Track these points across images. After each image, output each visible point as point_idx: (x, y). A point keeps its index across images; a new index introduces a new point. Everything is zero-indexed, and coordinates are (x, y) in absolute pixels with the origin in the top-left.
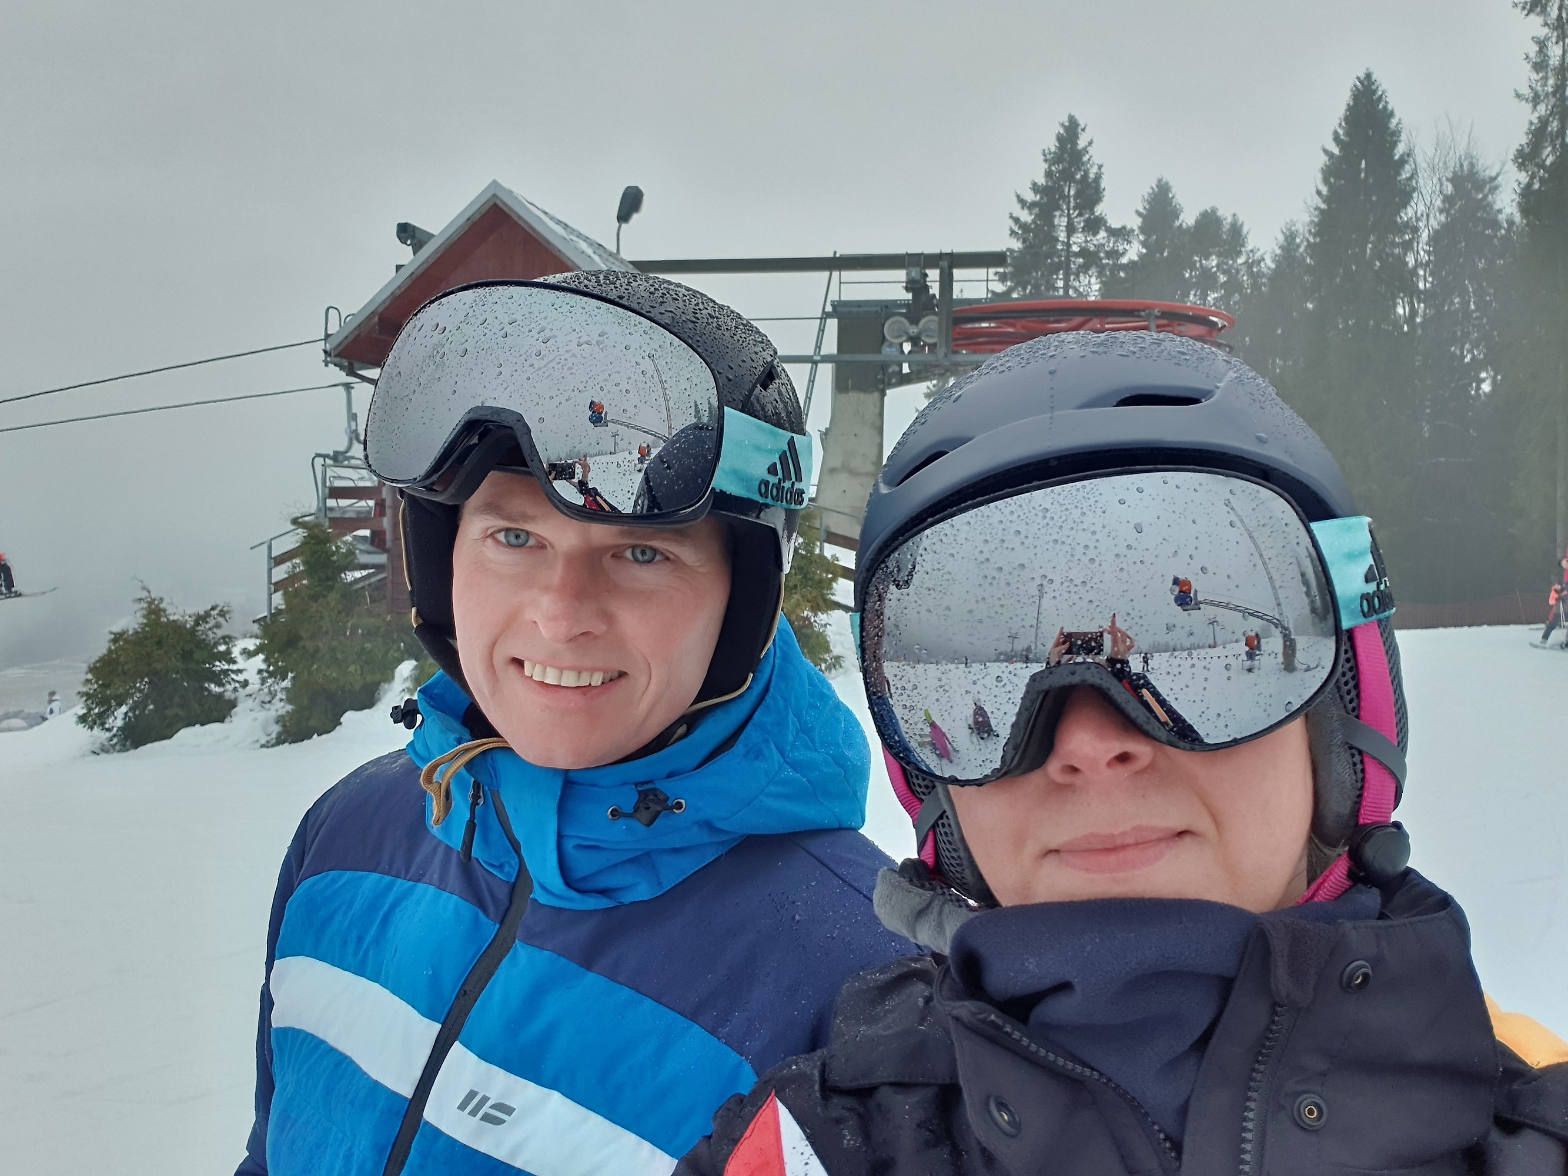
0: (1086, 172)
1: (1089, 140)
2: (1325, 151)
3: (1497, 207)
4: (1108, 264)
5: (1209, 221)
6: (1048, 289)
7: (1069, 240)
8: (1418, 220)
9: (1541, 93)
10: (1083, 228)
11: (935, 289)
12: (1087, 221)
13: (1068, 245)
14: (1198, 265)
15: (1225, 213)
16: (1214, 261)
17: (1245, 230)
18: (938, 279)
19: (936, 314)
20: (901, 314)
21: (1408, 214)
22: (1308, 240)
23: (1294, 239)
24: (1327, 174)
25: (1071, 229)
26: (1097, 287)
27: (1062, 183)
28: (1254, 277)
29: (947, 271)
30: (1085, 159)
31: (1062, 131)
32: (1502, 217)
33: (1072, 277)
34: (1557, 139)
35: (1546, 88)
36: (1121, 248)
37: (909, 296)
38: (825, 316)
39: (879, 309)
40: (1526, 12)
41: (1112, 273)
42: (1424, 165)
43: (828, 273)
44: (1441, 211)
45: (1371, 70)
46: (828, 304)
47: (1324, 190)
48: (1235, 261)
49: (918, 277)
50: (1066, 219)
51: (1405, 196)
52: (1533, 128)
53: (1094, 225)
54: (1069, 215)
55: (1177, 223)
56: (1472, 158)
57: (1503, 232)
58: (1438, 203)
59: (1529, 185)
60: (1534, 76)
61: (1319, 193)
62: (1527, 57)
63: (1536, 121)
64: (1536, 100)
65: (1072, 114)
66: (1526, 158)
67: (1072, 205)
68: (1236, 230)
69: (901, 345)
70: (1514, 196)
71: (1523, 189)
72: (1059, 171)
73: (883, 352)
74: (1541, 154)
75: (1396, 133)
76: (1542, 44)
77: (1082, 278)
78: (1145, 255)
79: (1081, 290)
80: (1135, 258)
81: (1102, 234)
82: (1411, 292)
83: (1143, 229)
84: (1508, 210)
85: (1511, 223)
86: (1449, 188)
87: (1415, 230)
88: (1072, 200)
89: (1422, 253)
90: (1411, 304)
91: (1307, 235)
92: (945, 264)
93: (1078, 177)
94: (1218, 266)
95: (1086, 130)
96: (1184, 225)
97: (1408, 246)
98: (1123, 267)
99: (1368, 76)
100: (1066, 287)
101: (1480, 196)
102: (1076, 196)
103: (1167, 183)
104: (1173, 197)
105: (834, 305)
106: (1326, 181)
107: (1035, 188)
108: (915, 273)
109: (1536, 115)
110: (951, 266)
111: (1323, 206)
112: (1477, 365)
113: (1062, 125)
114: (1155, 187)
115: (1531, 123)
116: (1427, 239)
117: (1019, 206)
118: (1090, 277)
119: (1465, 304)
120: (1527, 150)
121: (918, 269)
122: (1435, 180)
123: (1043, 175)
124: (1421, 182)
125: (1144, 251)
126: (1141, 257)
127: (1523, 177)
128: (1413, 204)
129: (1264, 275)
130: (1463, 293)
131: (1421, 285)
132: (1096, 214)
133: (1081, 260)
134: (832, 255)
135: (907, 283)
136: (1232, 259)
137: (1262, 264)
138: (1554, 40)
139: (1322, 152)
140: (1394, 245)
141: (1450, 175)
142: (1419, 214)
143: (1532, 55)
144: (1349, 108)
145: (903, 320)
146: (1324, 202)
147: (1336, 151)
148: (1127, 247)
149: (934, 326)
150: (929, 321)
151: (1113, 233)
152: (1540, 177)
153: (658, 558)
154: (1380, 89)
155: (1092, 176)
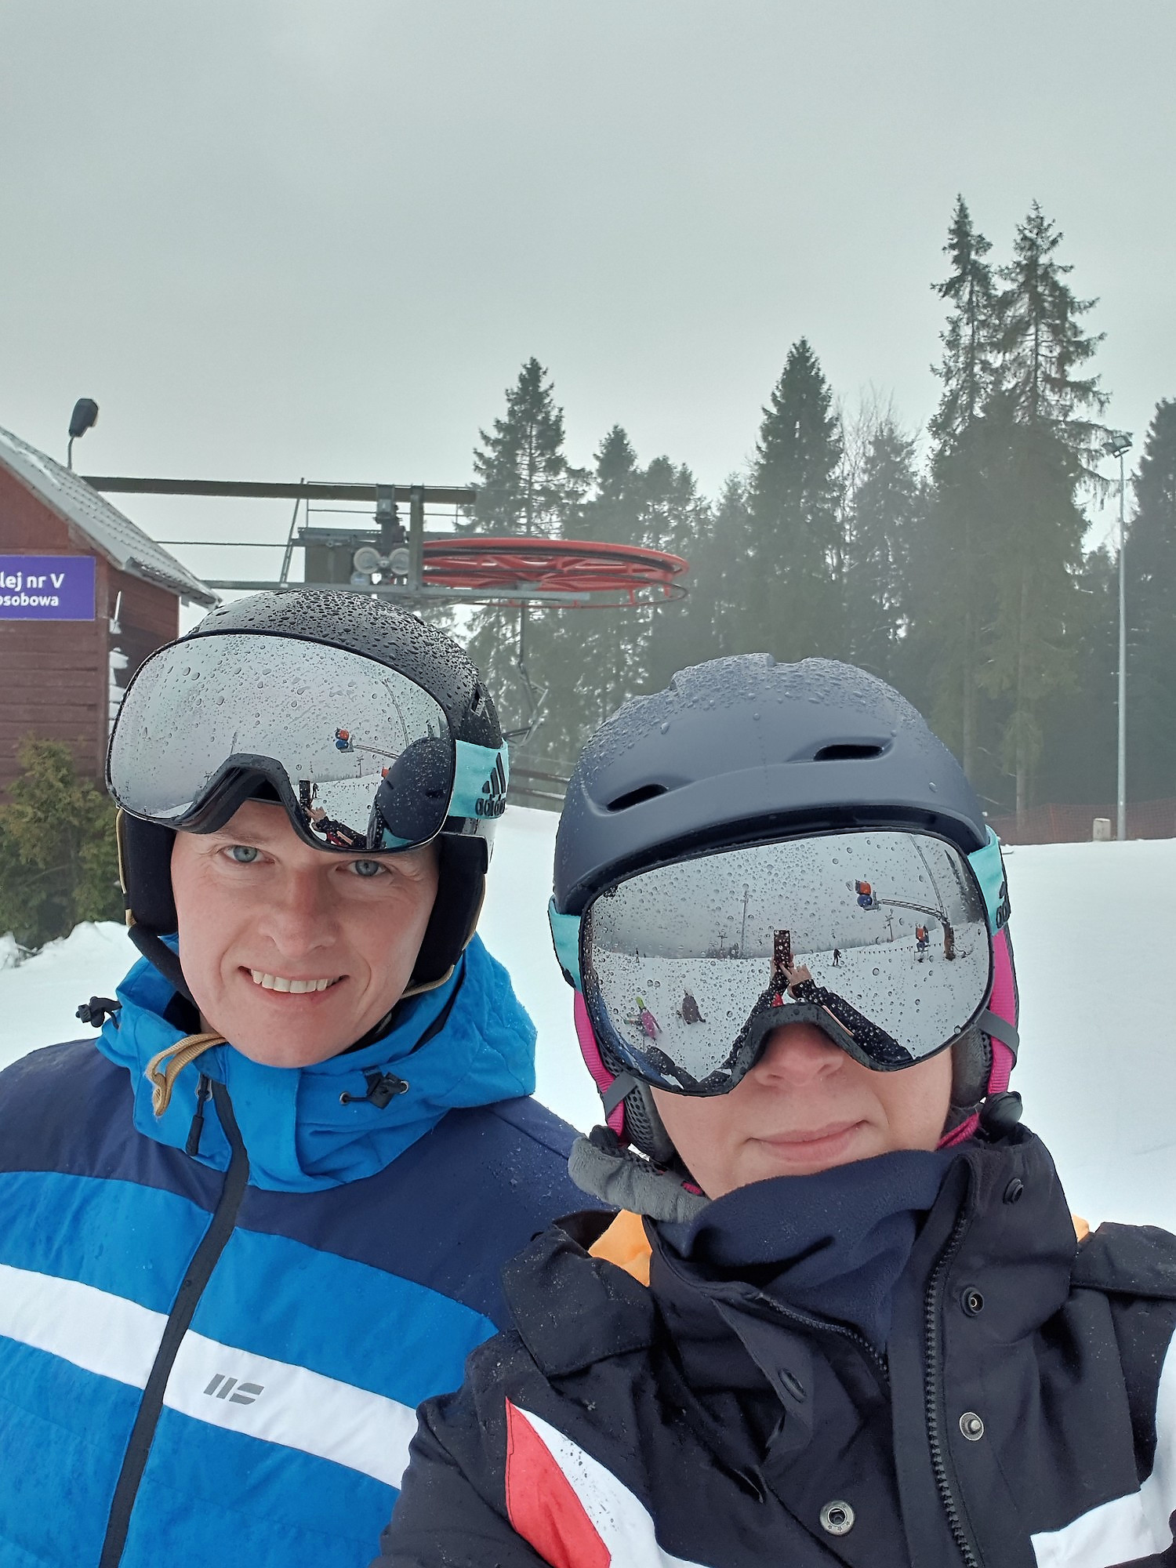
0: (548, 414)
1: (550, 383)
2: (765, 410)
3: (911, 470)
4: (568, 503)
5: (661, 467)
6: (510, 525)
7: (531, 479)
8: (845, 479)
9: (952, 368)
10: (544, 467)
11: (405, 522)
12: (548, 461)
13: (531, 484)
14: (651, 510)
15: (675, 462)
16: (665, 507)
17: (693, 479)
18: (409, 511)
19: (406, 546)
20: (370, 545)
21: (836, 472)
22: (750, 493)
23: (736, 490)
24: (767, 431)
25: (533, 469)
26: (558, 525)
27: (524, 423)
28: (702, 523)
29: (417, 505)
30: (547, 401)
31: (524, 373)
32: (917, 480)
33: (534, 515)
34: (966, 411)
35: (957, 364)
36: (580, 489)
37: (379, 527)
38: (293, 543)
39: (347, 538)
40: (941, 294)
41: (572, 513)
42: (850, 429)
43: (296, 500)
44: (864, 471)
45: (805, 339)
46: (295, 530)
47: (764, 446)
48: (684, 508)
49: (389, 510)
50: (528, 458)
51: (835, 455)
52: (946, 399)
53: (556, 465)
54: (531, 454)
55: (632, 469)
56: (892, 424)
57: (917, 493)
58: (862, 464)
59: (942, 451)
60: (949, 353)
61: (759, 448)
62: (942, 336)
63: (948, 394)
64: (948, 375)
65: (535, 357)
66: (939, 427)
67: (534, 445)
68: (685, 477)
69: (370, 576)
70: (928, 462)
71: (936, 456)
72: (522, 412)
73: (352, 582)
74: (952, 424)
75: (827, 398)
76: (955, 324)
77: (543, 515)
78: (603, 496)
79: (543, 528)
80: (593, 499)
81: (563, 475)
82: (839, 544)
83: (600, 472)
84: (922, 473)
85: (925, 485)
86: (871, 451)
87: (842, 488)
88: (534, 439)
89: (848, 509)
90: (839, 556)
91: (748, 488)
92: (416, 497)
93: (540, 418)
94: (670, 510)
95: (547, 374)
96: (638, 471)
97: (836, 501)
98: (582, 507)
99: (804, 343)
100: (529, 525)
101: (898, 459)
102: (538, 436)
103: (622, 431)
104: (628, 444)
105: (301, 531)
106: (765, 438)
107: (499, 425)
108: (386, 505)
109: (948, 388)
110: (422, 500)
111: (762, 461)
112: (895, 612)
113: (524, 366)
114: (611, 433)
115: (945, 396)
116: (852, 496)
117: (483, 442)
118: (552, 515)
119: (885, 556)
120: (940, 420)
121: (388, 501)
122: (859, 443)
123: (506, 413)
124: (847, 445)
125: (602, 493)
126: (599, 498)
127: (937, 444)
128: (840, 464)
129: (710, 523)
130: (883, 546)
131: (847, 539)
132: (557, 455)
133: (543, 499)
134: (298, 482)
135: (377, 513)
136: (681, 506)
137: (709, 513)
138: (965, 321)
139: (762, 411)
140: (825, 500)
141: (872, 439)
142: (846, 473)
143: (946, 333)
144: (786, 373)
145: (372, 550)
146: (764, 457)
147: (774, 411)
148: (586, 489)
149: (406, 559)
150: (401, 554)
151: (573, 474)
152: (951, 445)
153: (380, 870)
154: (813, 356)
155: (553, 418)
